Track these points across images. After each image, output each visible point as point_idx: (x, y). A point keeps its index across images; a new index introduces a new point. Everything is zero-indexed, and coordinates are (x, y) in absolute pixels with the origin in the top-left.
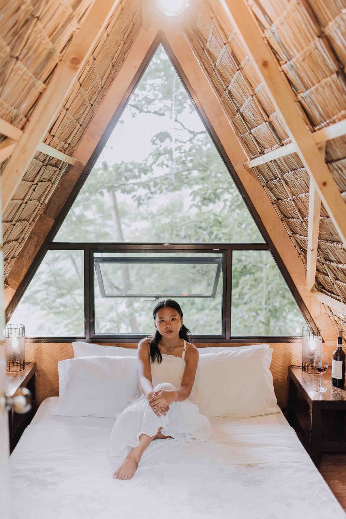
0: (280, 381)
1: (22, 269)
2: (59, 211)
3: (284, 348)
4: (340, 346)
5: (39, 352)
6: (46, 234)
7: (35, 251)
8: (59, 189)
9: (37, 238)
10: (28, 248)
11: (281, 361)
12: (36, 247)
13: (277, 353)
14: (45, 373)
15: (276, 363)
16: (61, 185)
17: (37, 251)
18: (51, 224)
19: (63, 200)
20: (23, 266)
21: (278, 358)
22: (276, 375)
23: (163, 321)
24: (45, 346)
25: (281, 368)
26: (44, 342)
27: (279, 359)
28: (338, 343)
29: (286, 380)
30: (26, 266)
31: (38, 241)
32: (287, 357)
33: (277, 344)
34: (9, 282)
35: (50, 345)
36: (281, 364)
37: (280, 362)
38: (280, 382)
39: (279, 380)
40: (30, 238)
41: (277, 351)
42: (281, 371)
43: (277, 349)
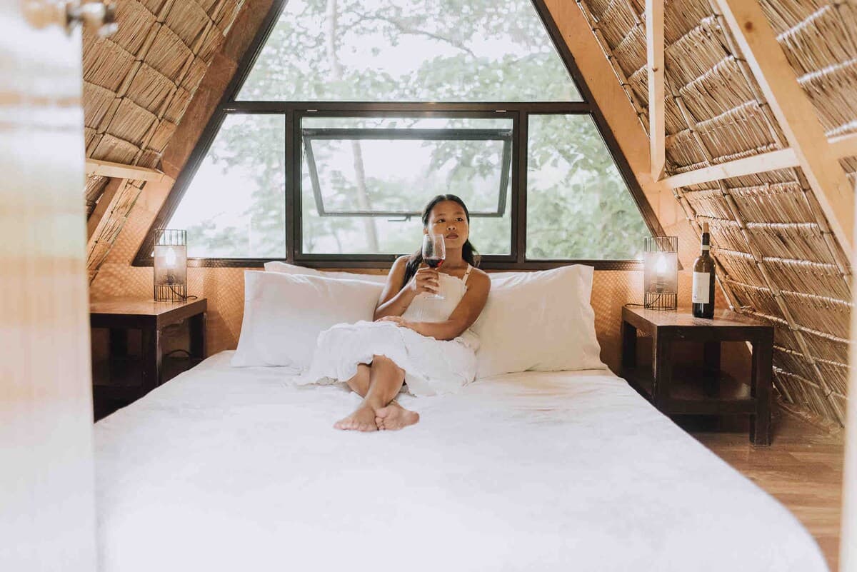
0: (609, 334)
1: (185, 144)
2: (245, 49)
3: (616, 279)
4: (706, 248)
5: (211, 284)
6: (224, 87)
7: (205, 116)
8: (246, 14)
9: (209, 92)
10: (195, 109)
11: (610, 301)
12: (208, 109)
13: (603, 287)
14: (221, 318)
15: (602, 304)
16: (249, 6)
17: (210, 114)
18: (232, 70)
19: (252, 30)
20: (187, 140)
21: (605, 295)
22: (602, 326)
23: (443, 221)
24: (222, 272)
25: (610, 312)
26: (220, 266)
27: (608, 297)
28: (704, 244)
29: (619, 333)
30: (192, 140)
31: (210, 99)
32: (621, 293)
33: (603, 272)
34: (163, 166)
35: (229, 272)
36: (610, 307)
37: (608, 304)
38: (607, 336)
39: (607, 333)
40: (198, 93)
41: (603, 284)
42: (610, 317)
43: (603, 281)
